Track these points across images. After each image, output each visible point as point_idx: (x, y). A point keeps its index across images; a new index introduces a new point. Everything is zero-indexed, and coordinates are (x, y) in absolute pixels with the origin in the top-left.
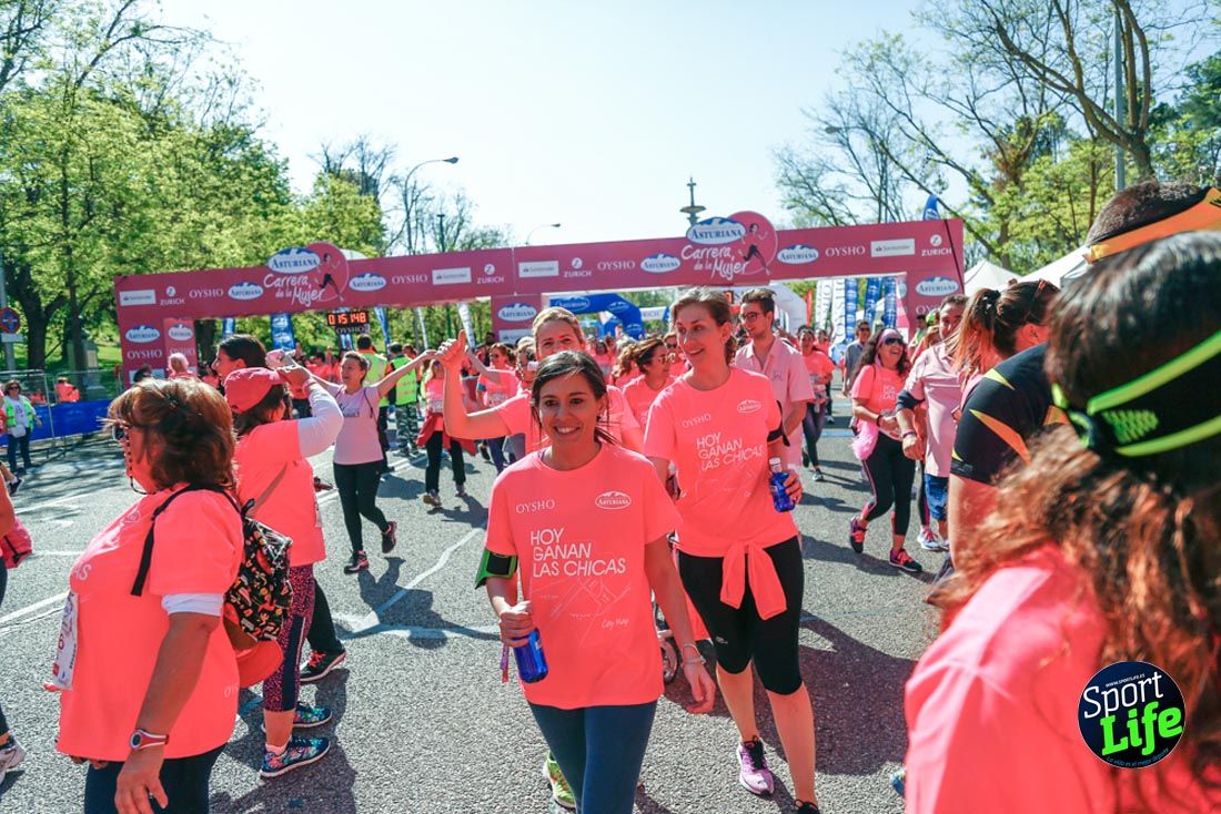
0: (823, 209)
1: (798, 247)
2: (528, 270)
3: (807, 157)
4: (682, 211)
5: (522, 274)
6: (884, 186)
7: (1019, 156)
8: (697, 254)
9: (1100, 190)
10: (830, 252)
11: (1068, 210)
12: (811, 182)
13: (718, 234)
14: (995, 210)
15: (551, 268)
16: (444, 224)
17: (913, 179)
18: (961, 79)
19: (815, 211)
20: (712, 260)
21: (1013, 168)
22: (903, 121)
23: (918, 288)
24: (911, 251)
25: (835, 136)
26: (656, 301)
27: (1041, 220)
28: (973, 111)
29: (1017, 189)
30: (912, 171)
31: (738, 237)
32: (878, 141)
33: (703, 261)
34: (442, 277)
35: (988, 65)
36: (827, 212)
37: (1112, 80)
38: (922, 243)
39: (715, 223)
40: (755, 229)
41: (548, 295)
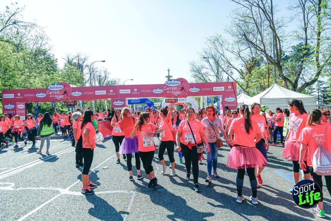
0: (202, 78)
1: (194, 88)
2: (122, 92)
3: (198, 64)
4: (166, 77)
5: (120, 93)
6: (218, 73)
7: (251, 67)
8: (168, 89)
9: (270, 76)
10: (203, 89)
11: (263, 81)
12: (199, 71)
13: (173, 84)
14: (245, 80)
15: (128, 91)
16: (101, 78)
17: (225, 71)
18: (236, 47)
19: (200, 79)
20: (172, 91)
21: (250, 70)
22: (222, 57)
23: (225, 100)
24: (223, 90)
25: (205, 59)
26: (159, 101)
27: (256, 83)
28: (239, 55)
29: (250, 75)
30: (224, 70)
31: (179, 85)
32: (216, 61)
33: (169, 91)
34: (98, 93)
35: (243, 44)
36: (203, 79)
37: (272, 49)
38: (226, 88)
39: (173, 80)
40: (183, 83)
41: (127, 99)
